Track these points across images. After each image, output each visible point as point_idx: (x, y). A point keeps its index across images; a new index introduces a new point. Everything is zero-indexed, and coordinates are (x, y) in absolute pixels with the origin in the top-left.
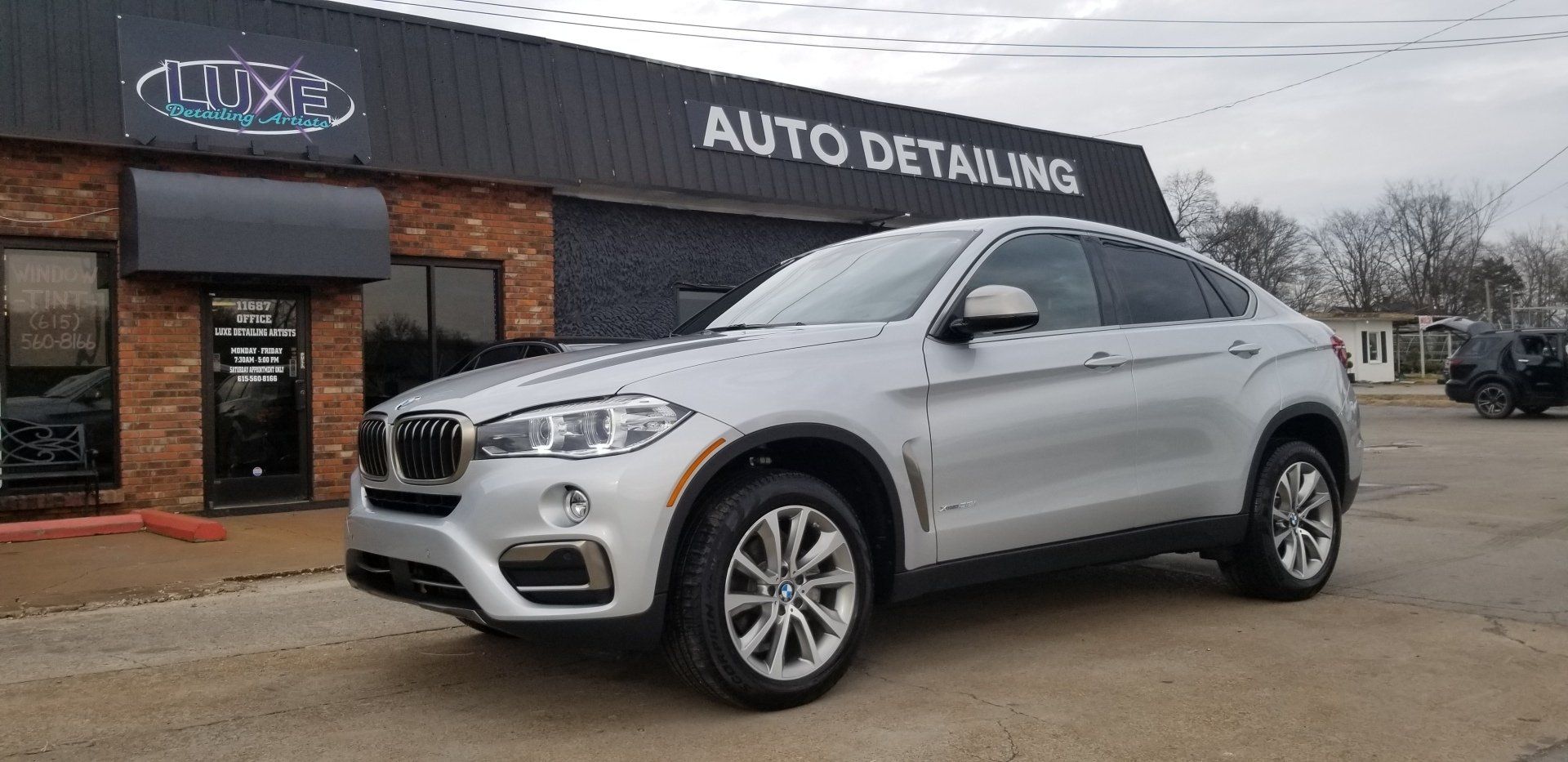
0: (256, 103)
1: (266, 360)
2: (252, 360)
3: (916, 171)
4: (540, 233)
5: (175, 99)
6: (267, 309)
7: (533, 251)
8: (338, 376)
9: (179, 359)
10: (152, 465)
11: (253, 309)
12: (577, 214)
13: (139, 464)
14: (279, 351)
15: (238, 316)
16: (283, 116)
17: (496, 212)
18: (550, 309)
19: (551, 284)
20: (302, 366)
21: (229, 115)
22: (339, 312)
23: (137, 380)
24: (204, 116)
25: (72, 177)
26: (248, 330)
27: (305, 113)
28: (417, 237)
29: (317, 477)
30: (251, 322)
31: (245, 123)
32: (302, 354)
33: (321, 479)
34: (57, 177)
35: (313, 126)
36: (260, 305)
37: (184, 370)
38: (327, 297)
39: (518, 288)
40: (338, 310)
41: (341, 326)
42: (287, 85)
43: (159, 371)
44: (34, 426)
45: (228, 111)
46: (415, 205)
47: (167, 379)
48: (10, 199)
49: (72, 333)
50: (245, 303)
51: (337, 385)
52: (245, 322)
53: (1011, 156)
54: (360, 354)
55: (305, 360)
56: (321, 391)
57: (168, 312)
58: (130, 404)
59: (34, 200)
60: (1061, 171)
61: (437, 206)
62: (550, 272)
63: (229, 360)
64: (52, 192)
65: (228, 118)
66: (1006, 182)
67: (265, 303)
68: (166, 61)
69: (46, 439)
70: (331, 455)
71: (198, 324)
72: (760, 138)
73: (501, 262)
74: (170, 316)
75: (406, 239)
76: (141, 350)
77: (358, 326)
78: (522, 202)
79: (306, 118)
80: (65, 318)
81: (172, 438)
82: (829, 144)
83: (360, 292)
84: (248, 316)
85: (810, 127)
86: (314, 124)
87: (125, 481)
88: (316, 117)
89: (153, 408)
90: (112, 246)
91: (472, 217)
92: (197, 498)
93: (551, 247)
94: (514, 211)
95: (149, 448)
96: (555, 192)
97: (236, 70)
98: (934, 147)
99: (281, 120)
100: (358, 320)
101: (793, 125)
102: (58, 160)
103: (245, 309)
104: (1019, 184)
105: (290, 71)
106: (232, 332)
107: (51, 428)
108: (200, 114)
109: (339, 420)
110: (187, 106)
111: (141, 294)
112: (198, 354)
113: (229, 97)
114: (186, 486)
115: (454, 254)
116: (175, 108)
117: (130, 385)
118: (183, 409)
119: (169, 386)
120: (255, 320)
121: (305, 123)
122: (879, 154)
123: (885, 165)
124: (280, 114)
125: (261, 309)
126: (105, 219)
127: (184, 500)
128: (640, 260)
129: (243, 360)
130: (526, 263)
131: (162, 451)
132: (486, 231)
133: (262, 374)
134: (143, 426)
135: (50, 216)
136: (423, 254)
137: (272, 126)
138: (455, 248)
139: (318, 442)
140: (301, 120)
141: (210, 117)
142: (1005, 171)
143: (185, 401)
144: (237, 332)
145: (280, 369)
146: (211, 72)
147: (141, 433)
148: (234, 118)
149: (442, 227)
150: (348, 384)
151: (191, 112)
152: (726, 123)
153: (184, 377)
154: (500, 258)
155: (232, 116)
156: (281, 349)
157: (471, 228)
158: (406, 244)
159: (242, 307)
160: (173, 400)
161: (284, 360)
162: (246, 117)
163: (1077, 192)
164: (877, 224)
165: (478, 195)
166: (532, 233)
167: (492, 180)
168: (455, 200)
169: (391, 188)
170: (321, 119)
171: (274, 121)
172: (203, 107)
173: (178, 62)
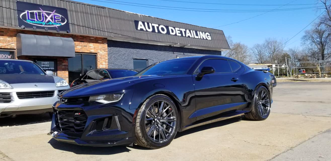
0: (46, 20)
3: (180, 35)
4: (105, 48)
7: (104, 51)
11: (45, 63)
12: (112, 43)
15: (42, 65)
17: (96, 43)
18: (107, 63)
19: (107, 58)
24: (35, 22)
25: (6, 35)
26: (44, 68)
28: (79, 48)
30: (45, 66)
31: (43, 24)
34: (3, 35)
35: (58, 25)
38: (61, 61)
39: (100, 59)
40: (63, 64)
41: (64, 67)
42: (52, 16)
46: (79, 41)
50: (43, 62)
53: (198, 32)
54: (68, 73)
55: (56, 74)
60: (207, 35)
61: (84, 42)
62: (107, 55)
64: (2, 39)
65: (40, 23)
66: (197, 37)
67: (47, 62)
68: (26, 11)
72: (149, 28)
73: (96, 53)
77: (67, 67)
78: (101, 41)
79: (56, 23)
82: (163, 29)
83: (67, 60)
85: (159, 26)
88: (58, 23)
90: (15, 50)
91: (90, 44)
93: (107, 50)
94: (99, 43)
96: (108, 39)
97: (41, 13)
98: (183, 30)
99: (51, 24)
101: (156, 26)
104: (200, 38)
105: (53, 13)
113: (40, 19)
115: (87, 52)
116: (28, 21)
122: (173, 31)
123: (174, 34)
124: (51, 22)
126: (13, 44)
128: (125, 53)
130: (102, 54)
132: (93, 47)
135: (2, 44)
136: (80, 52)
137: (49, 25)
141: (36, 23)
142: (197, 35)
146: (36, 13)
149: (84, 46)
150: (65, 79)
151: (32, 21)
152: (142, 25)
154: (97, 52)
157: (91, 46)
158: (77, 50)
163: (211, 39)
164: (172, 46)
165: (92, 40)
166: (103, 48)
167: (95, 36)
168: (87, 40)
169: (74, 38)
170: (60, 23)
171: (49, 24)
172: (34, 21)
173: (29, 11)
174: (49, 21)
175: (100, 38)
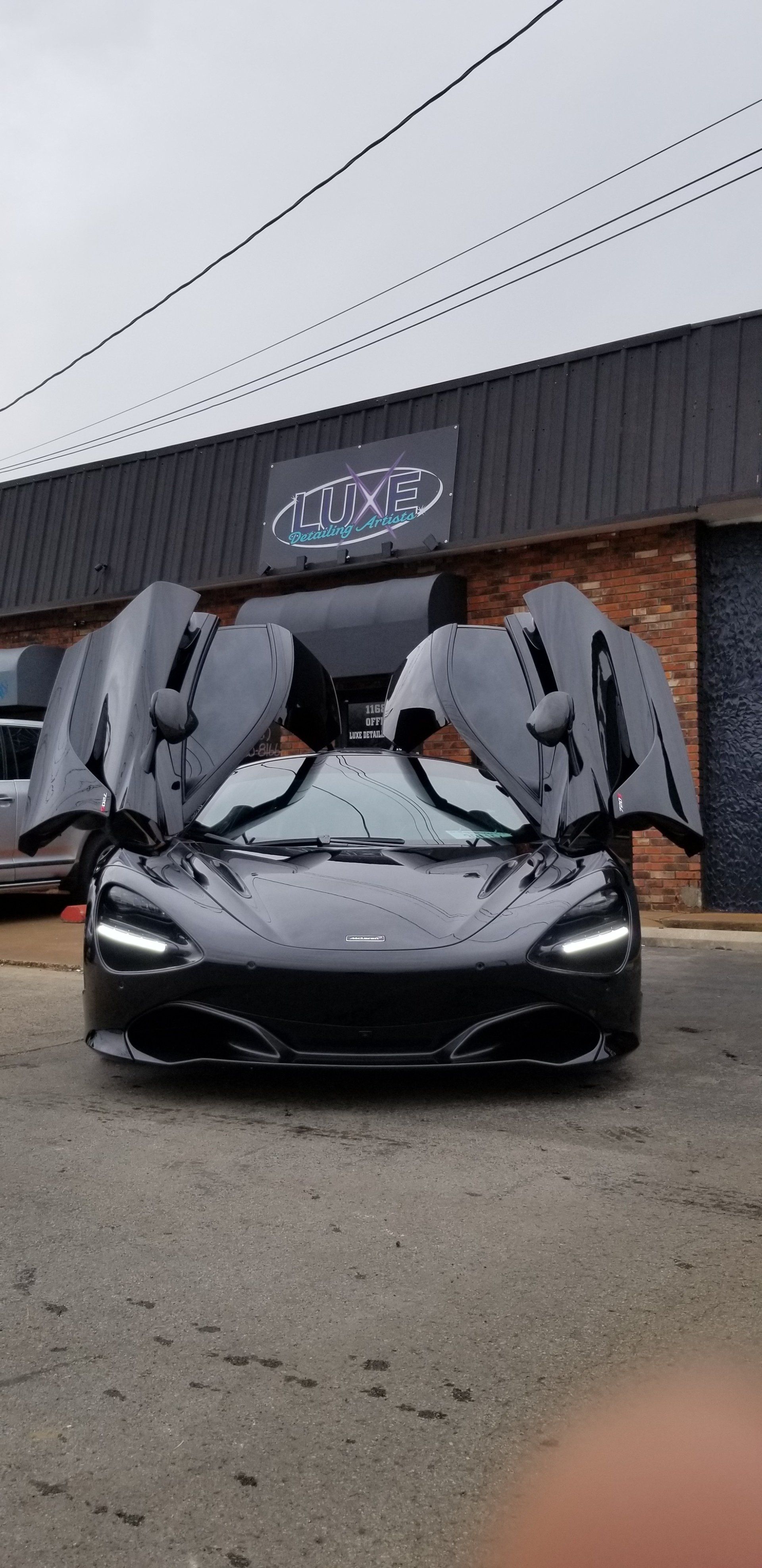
0: (357, 511)
4: (677, 583)
5: (297, 528)
7: (669, 608)
11: (379, 712)
15: (367, 719)
16: (377, 519)
17: (617, 568)
18: (693, 682)
19: (694, 647)
21: (334, 530)
24: (314, 538)
26: (375, 732)
27: (396, 510)
31: (344, 534)
35: (400, 522)
42: (386, 485)
45: (333, 528)
46: (523, 580)
49: (265, 743)
50: (372, 706)
52: (372, 725)
61: (549, 576)
62: (693, 631)
65: (332, 534)
68: (297, 494)
78: (651, 547)
79: (396, 514)
84: (374, 719)
86: (401, 520)
88: (403, 511)
91: (587, 581)
93: (693, 598)
94: (641, 562)
97: (347, 485)
99: (375, 522)
103: (372, 712)
105: (390, 471)
106: (362, 735)
108: (311, 536)
110: (305, 531)
113: (337, 513)
116: (294, 537)
121: (394, 521)
124: (375, 517)
130: (657, 625)
132: (604, 594)
137: (368, 531)
140: (391, 518)
141: (318, 537)
144: (367, 735)
146: (328, 492)
148: (337, 534)
151: (306, 535)
154: (624, 624)
155: (336, 531)
159: (370, 710)
162: (348, 528)
166: (667, 585)
167: (613, 528)
168: (568, 563)
169: (498, 567)
170: (409, 512)
171: (368, 526)
172: (315, 528)
173: (304, 493)
174: (370, 512)
175: (645, 531)
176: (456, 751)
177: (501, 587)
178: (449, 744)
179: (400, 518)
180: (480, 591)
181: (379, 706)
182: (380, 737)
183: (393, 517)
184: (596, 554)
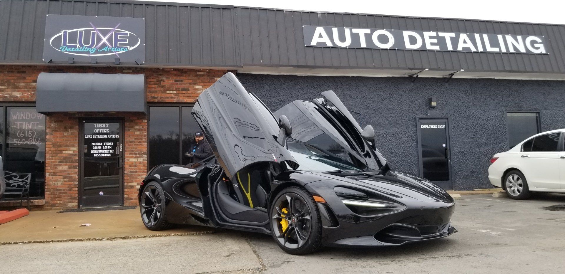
0: (98, 43)
1: (106, 147)
2: (100, 147)
3: (437, 48)
5: (65, 44)
6: (107, 127)
8: (136, 154)
9: (70, 148)
10: (57, 190)
11: (101, 127)
12: (251, 81)
13: (52, 190)
14: (112, 144)
15: (95, 130)
16: (108, 48)
17: (208, 82)
20: (121, 150)
22: (137, 127)
23: (52, 156)
24: (75, 50)
25: (30, 78)
26: (99, 135)
27: (118, 46)
28: (172, 94)
29: (125, 196)
30: (100, 132)
31: (92, 52)
32: (121, 145)
33: (127, 197)
34: (24, 78)
35: (120, 51)
36: (104, 125)
37: (71, 152)
38: (132, 121)
40: (136, 126)
41: (138, 133)
42: (112, 35)
43: (61, 152)
44: (12, 174)
45: (85, 48)
46: (171, 81)
47: (64, 155)
48: (7, 88)
49: (33, 138)
50: (98, 125)
51: (135, 158)
52: (98, 132)
53: (500, 37)
54: (146, 144)
55: (122, 148)
56: (128, 160)
57: (66, 129)
58: (49, 166)
59: (16, 88)
60: (533, 43)
61: (182, 81)
63: (91, 148)
64: (22, 84)
65: (85, 50)
66: (496, 50)
67: (106, 124)
68: (63, 30)
69: (16, 179)
70: (132, 187)
71: (78, 133)
72: (342, 38)
74: (66, 131)
75: (167, 95)
76: (54, 145)
77: (145, 133)
79: (118, 47)
80: (30, 133)
81: (65, 179)
82: (383, 39)
83: (146, 118)
84: (99, 130)
85: (372, 32)
87: (46, 196)
88: (122, 47)
89: (58, 168)
91: (197, 85)
92: (75, 204)
95: (56, 183)
97: (91, 32)
98: (448, 36)
99: (107, 49)
100: (145, 130)
101: (362, 32)
102: (24, 72)
103: (98, 127)
104: (504, 50)
105: (114, 30)
106: (92, 136)
107: (18, 175)
108: (74, 50)
109: (136, 172)
110: (69, 47)
111: (55, 122)
112: (77, 145)
113: (87, 42)
114: (70, 198)
115: (189, 101)
116: (64, 48)
117: (49, 158)
118: (70, 168)
119: (65, 158)
120: (102, 132)
121: (117, 50)
122: (413, 40)
123: (418, 46)
124: (107, 47)
125: (105, 127)
127: (70, 205)
128: (283, 100)
129: (96, 148)
131: (61, 185)
132: (203, 90)
133: (104, 153)
134: (54, 174)
135: (21, 93)
136: (175, 101)
137: (104, 52)
138: (189, 98)
139: (127, 182)
140: (116, 49)
141: (77, 50)
142: (495, 44)
143: (71, 165)
144: (94, 136)
145: (112, 151)
146: (81, 33)
147: (54, 177)
148: (88, 50)
149: (183, 90)
150: (140, 157)
151: (70, 49)
152: (324, 34)
153: (71, 155)
155: (87, 49)
156: (112, 143)
157: (197, 89)
158: (167, 98)
159: (97, 126)
160: (66, 164)
161: (114, 147)
162: (93, 49)
163: (544, 52)
164: (415, 76)
165: (200, 75)
167: (208, 68)
168: (190, 78)
169: (161, 75)
170: (125, 48)
171: (104, 50)
172: (75, 47)
173: (68, 30)
174: (104, 45)
176: (141, 144)
177: (162, 82)
178: (137, 141)
179: (121, 49)
180: (152, 83)
181: (101, 124)
182: (102, 137)
183: (117, 49)
184: (201, 76)
